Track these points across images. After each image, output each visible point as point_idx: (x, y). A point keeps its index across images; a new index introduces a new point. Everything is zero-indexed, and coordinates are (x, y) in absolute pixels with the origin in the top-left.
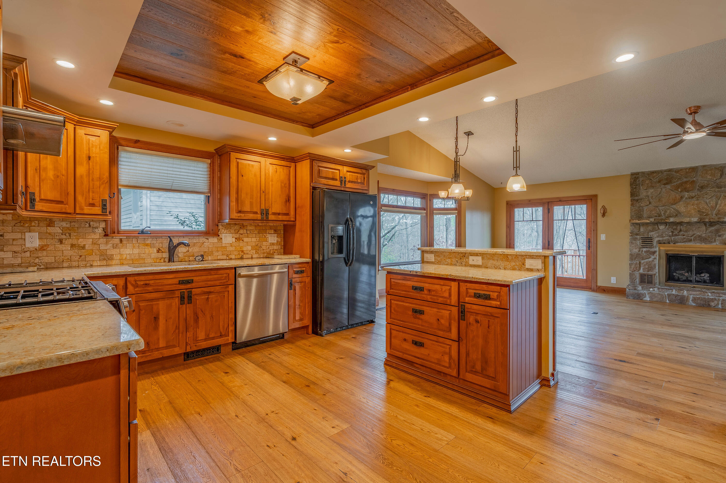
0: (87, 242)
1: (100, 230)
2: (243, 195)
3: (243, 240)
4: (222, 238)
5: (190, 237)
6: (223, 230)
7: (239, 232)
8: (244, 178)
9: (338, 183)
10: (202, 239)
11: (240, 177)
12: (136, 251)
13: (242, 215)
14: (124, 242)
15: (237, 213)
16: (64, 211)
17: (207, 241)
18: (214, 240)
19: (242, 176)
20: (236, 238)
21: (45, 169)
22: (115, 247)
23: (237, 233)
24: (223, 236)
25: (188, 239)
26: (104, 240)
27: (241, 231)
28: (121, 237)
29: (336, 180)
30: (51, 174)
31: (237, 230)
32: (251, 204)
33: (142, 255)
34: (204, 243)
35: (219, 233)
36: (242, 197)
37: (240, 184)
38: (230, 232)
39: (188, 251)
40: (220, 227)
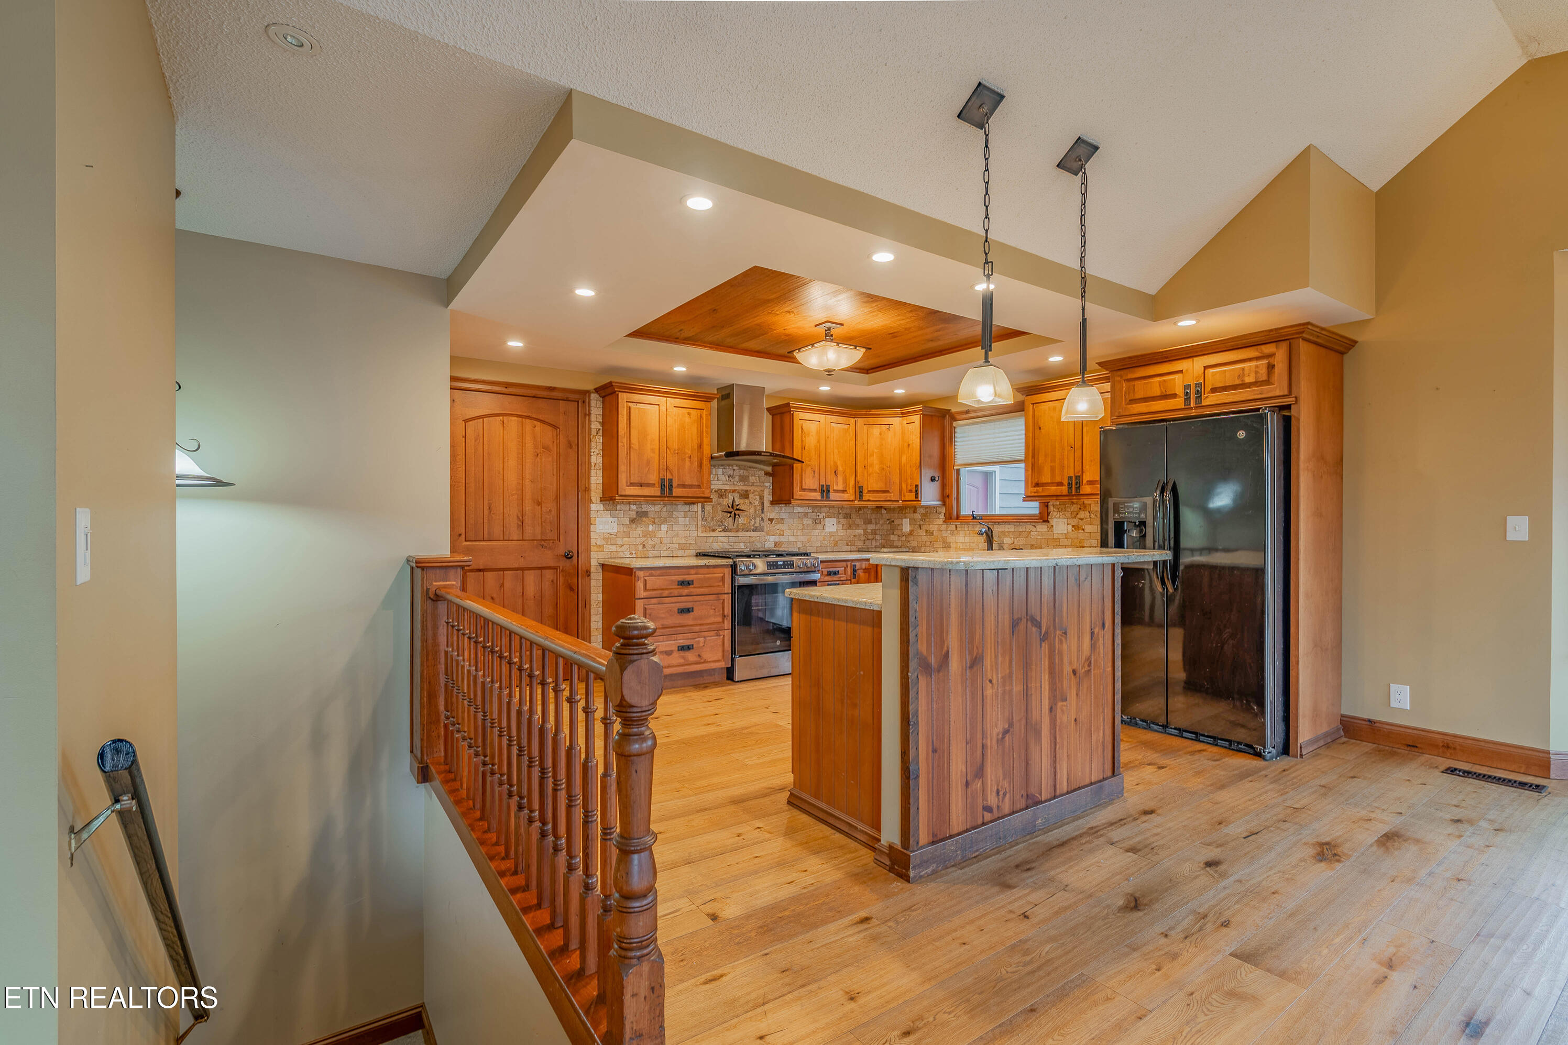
0: (933, 528)
1: (942, 516)
2: (1040, 459)
3: (1083, 530)
4: (1053, 526)
5: (1015, 524)
6: (1055, 513)
7: (1079, 516)
8: (1043, 431)
9: (1179, 403)
10: (1029, 527)
11: (1037, 431)
12: (967, 539)
13: (1040, 489)
14: (958, 529)
15: (1035, 487)
16: (888, 499)
17: (1034, 529)
18: (1042, 528)
19: (1040, 428)
20: (1073, 526)
21: (872, 465)
22: (952, 534)
23: (1075, 517)
24: (1053, 521)
25: (1013, 526)
26: (944, 526)
27: (1082, 515)
28: (956, 523)
29: (1174, 396)
30: (877, 468)
31: (1076, 513)
32: (1053, 469)
33: (972, 545)
34: (1032, 533)
35: (1050, 517)
36: (1040, 462)
37: (1036, 441)
38: (1064, 516)
39: (1014, 543)
40: (1051, 508)
